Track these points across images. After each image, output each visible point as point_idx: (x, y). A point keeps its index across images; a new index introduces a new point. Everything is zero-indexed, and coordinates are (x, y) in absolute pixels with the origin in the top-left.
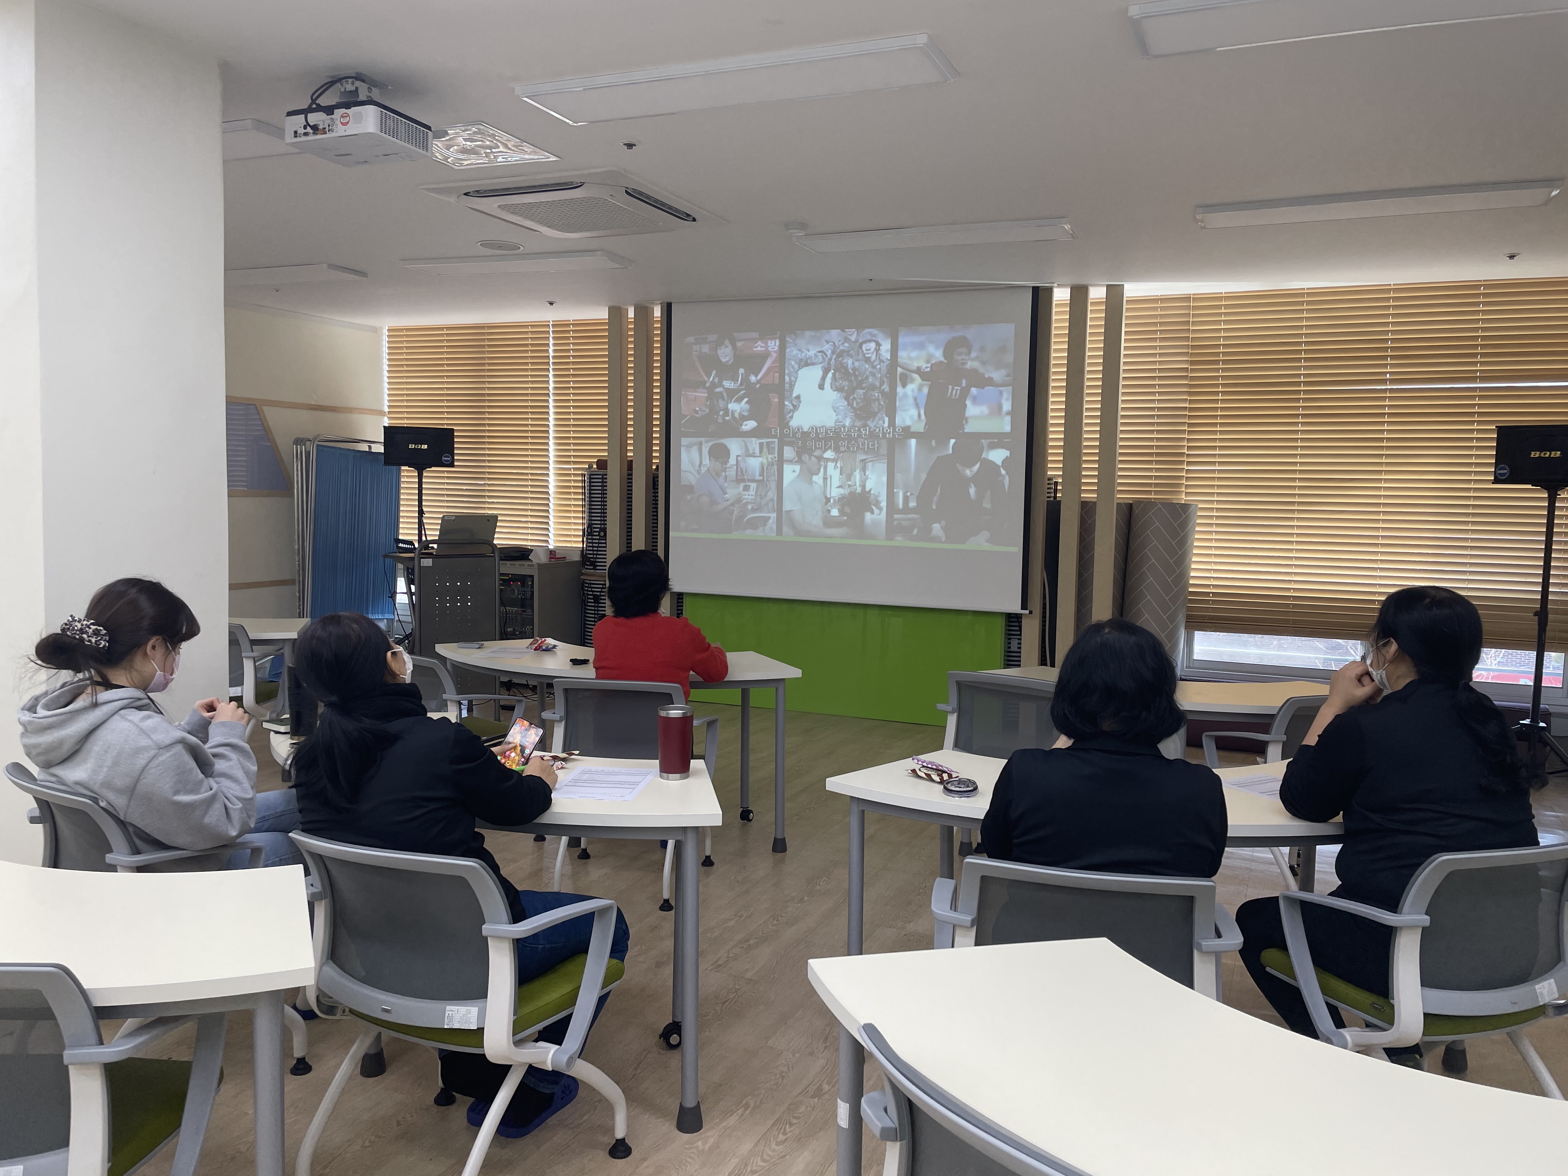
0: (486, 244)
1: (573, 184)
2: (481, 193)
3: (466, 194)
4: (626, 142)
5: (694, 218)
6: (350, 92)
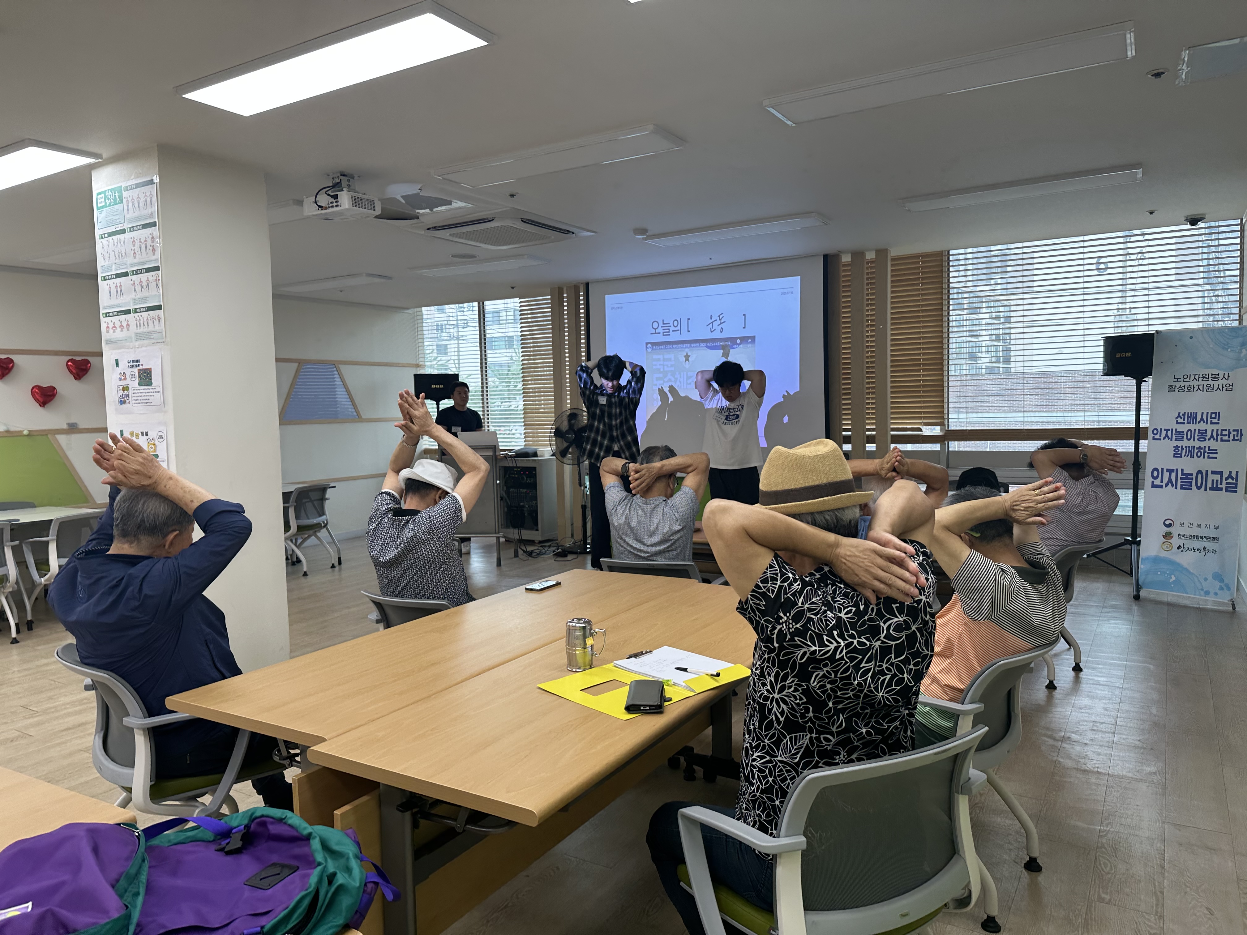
0: (454, 256)
1: (489, 219)
5: (571, 232)
6: (338, 183)
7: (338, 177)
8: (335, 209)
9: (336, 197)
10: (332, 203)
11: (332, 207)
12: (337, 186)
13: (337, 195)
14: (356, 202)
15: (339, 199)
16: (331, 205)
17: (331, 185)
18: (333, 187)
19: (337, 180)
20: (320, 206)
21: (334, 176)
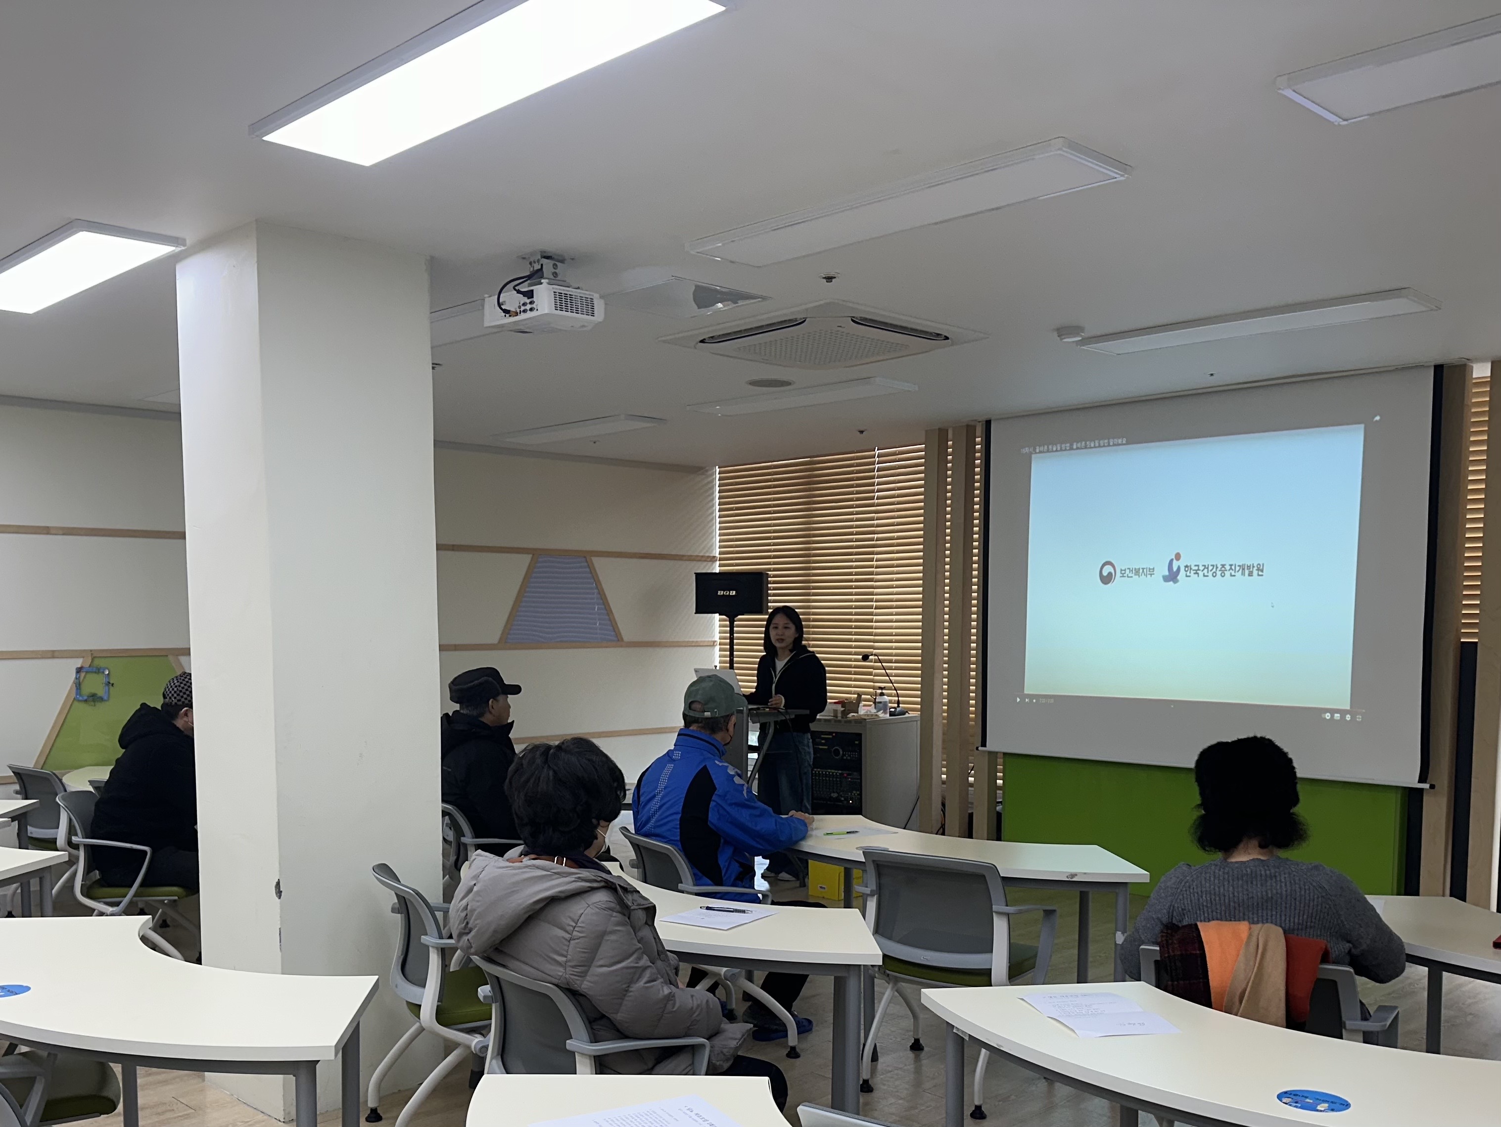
0: (754, 383)
1: (796, 321)
2: (716, 339)
3: (702, 341)
4: (824, 276)
5: (945, 336)
6: (538, 271)
7: (538, 261)
8: (530, 314)
9: (530, 294)
10: (524, 304)
11: (525, 311)
12: (536, 276)
13: (532, 291)
14: (563, 302)
15: (535, 299)
16: (523, 308)
17: (528, 273)
18: (529, 277)
19: (537, 267)
20: (506, 312)
21: (532, 260)
